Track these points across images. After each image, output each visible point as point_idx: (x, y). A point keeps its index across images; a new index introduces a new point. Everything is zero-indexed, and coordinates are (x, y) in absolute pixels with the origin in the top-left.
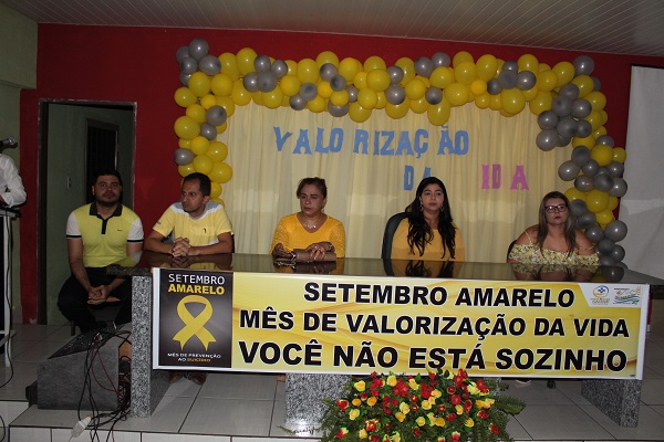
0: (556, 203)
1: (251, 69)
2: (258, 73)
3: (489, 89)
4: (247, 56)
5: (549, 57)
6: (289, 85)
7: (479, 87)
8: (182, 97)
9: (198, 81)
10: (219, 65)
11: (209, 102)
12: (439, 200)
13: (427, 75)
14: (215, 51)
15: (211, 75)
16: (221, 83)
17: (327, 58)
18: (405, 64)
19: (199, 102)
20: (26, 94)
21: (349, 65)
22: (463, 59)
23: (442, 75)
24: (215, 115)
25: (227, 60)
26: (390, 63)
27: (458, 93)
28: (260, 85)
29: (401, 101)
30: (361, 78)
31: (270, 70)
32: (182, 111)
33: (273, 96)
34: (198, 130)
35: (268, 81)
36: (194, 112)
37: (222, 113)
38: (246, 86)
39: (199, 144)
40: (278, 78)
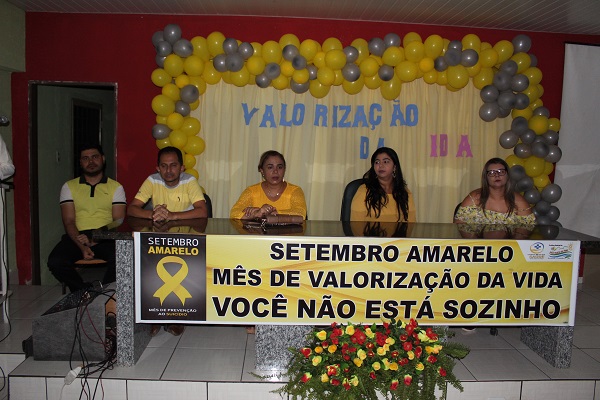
0: (497, 168)
1: (220, 51)
2: (227, 54)
3: (436, 67)
4: (216, 40)
5: (490, 36)
6: (255, 65)
7: (427, 64)
8: (158, 77)
9: (172, 62)
10: (191, 48)
11: (182, 81)
13: (381, 55)
14: (187, 35)
15: (184, 57)
16: (194, 64)
17: (289, 39)
18: (360, 44)
19: (173, 81)
20: (16, 77)
21: (309, 47)
22: (412, 39)
23: (393, 54)
24: (189, 94)
25: (198, 43)
26: (346, 44)
27: (408, 71)
28: (229, 65)
29: (356, 78)
30: (320, 58)
31: (238, 51)
32: (158, 90)
33: (240, 75)
34: (173, 107)
35: (236, 61)
36: (169, 91)
37: (195, 91)
38: (216, 66)
39: (174, 120)
40: (245, 59)
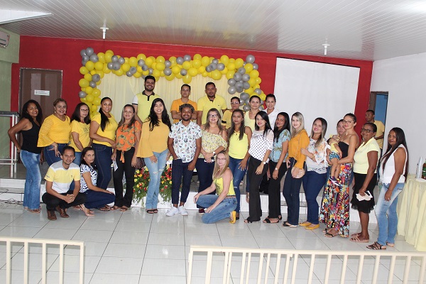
0: (213, 113)
1: (110, 60)
2: (113, 62)
3: (206, 70)
4: (109, 54)
5: (234, 54)
6: (126, 67)
7: (203, 69)
8: (83, 70)
9: (90, 64)
10: (98, 59)
11: (93, 73)
12: (162, 108)
13: (181, 64)
14: (96, 52)
15: (94, 62)
16: (99, 65)
17: (141, 57)
18: (173, 59)
19: (90, 72)
20: (14, 65)
21: (150, 60)
22: (197, 56)
23: (187, 64)
24: (95, 78)
25: (101, 55)
26: (167, 59)
27: (193, 71)
28: (114, 68)
30: (154, 65)
31: (118, 61)
32: (82, 76)
33: (119, 72)
34: (88, 84)
35: (117, 65)
36: (88, 77)
37: (98, 77)
38: (108, 67)
39: (89, 90)
40: (121, 64)
